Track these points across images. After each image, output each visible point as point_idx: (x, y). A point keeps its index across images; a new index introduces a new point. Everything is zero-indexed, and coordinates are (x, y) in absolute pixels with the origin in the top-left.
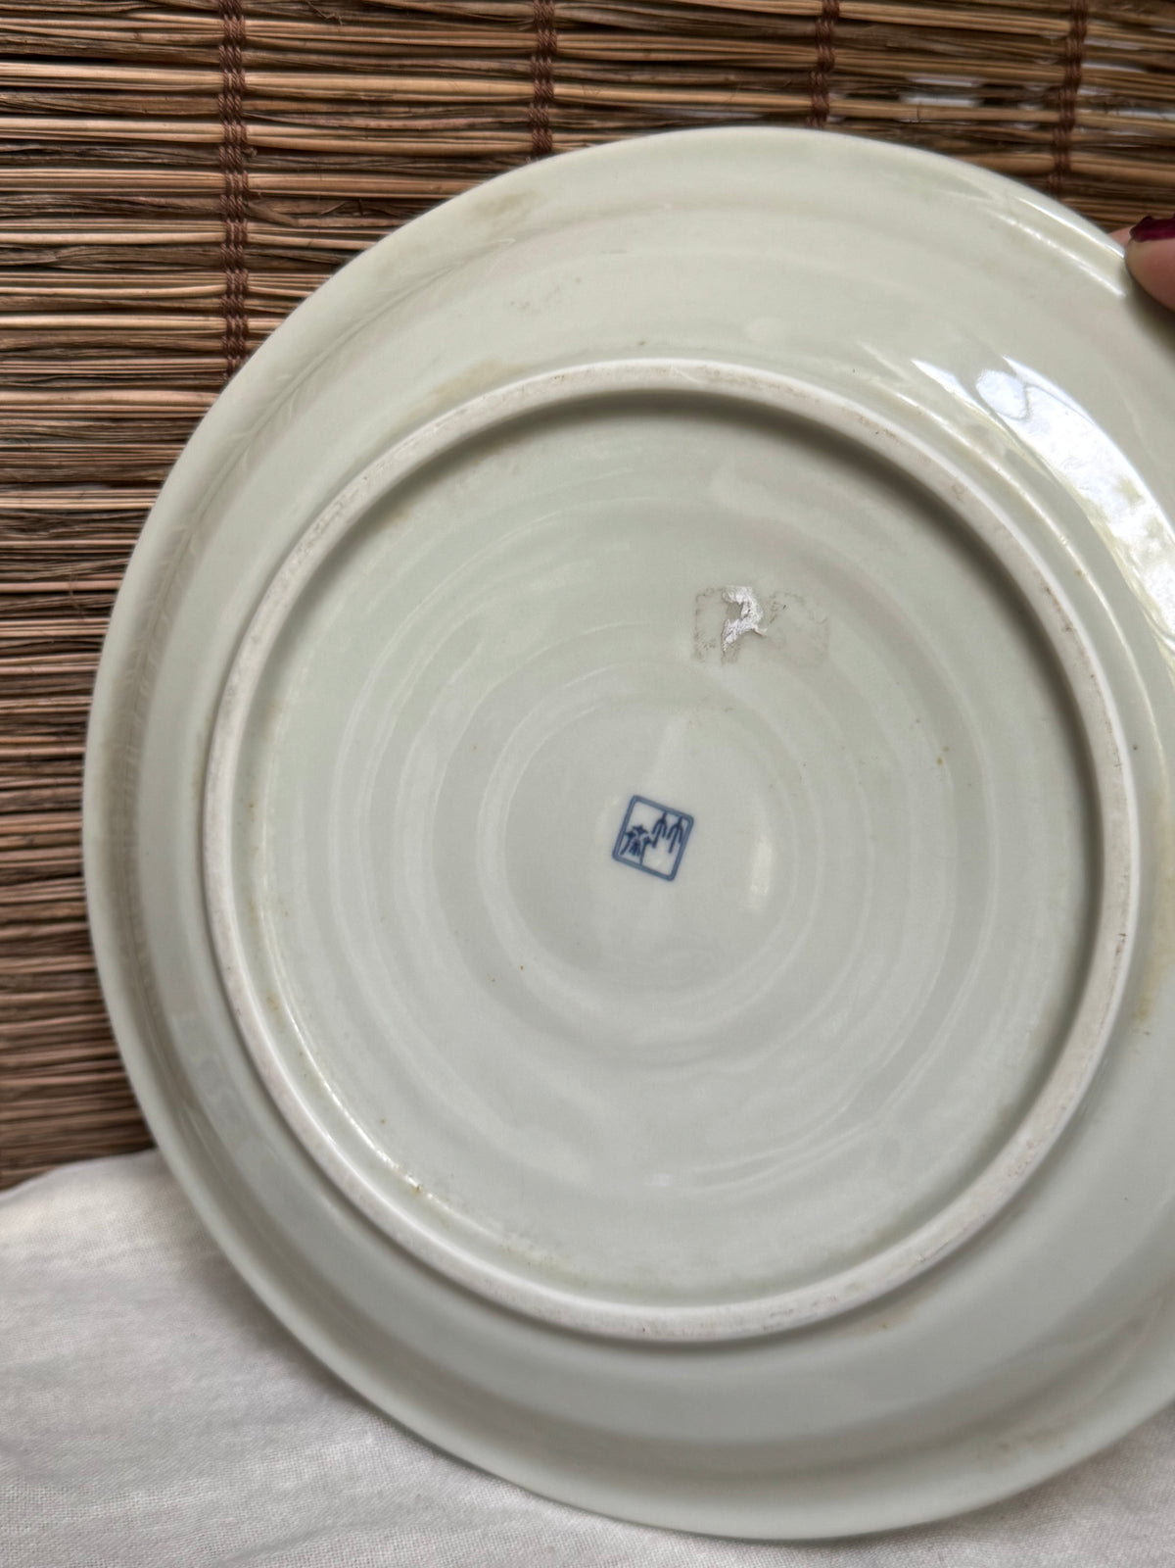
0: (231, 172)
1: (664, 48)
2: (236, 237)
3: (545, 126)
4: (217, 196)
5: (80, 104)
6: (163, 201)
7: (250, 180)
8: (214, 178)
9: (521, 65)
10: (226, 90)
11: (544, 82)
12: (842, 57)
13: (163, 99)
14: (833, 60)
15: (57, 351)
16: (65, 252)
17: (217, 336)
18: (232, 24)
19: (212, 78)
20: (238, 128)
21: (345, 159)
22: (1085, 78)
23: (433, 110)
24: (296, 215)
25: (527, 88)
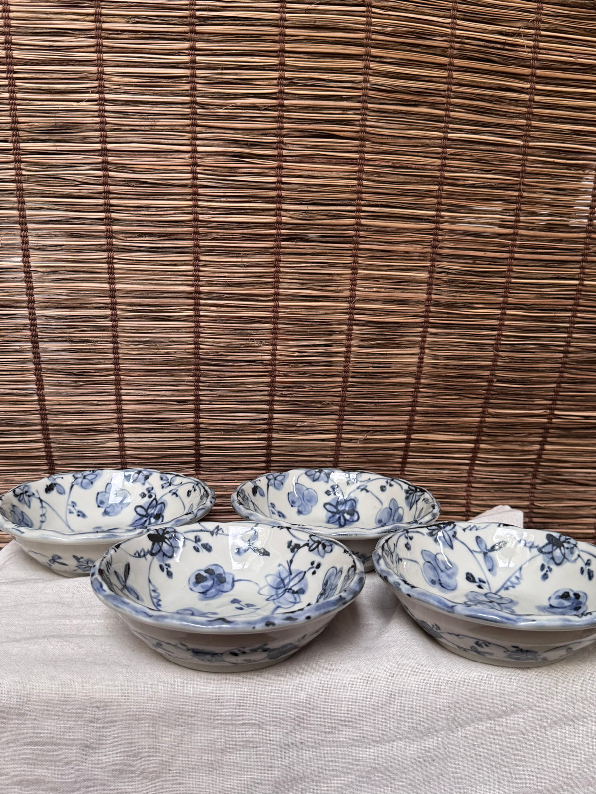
0: (108, 226)
1: (230, 192)
2: (110, 243)
3: (197, 213)
4: (104, 232)
5: (66, 209)
6: (89, 233)
7: (113, 228)
8: (103, 228)
9: (188, 197)
10: (105, 205)
11: (195, 201)
12: (284, 193)
14: (281, 194)
15: (62, 273)
16: (63, 247)
17: (106, 269)
18: (106, 187)
19: (101, 202)
20: (109, 215)
21: (139, 223)
23: (163, 209)
24: (126, 238)
25: (190, 203)
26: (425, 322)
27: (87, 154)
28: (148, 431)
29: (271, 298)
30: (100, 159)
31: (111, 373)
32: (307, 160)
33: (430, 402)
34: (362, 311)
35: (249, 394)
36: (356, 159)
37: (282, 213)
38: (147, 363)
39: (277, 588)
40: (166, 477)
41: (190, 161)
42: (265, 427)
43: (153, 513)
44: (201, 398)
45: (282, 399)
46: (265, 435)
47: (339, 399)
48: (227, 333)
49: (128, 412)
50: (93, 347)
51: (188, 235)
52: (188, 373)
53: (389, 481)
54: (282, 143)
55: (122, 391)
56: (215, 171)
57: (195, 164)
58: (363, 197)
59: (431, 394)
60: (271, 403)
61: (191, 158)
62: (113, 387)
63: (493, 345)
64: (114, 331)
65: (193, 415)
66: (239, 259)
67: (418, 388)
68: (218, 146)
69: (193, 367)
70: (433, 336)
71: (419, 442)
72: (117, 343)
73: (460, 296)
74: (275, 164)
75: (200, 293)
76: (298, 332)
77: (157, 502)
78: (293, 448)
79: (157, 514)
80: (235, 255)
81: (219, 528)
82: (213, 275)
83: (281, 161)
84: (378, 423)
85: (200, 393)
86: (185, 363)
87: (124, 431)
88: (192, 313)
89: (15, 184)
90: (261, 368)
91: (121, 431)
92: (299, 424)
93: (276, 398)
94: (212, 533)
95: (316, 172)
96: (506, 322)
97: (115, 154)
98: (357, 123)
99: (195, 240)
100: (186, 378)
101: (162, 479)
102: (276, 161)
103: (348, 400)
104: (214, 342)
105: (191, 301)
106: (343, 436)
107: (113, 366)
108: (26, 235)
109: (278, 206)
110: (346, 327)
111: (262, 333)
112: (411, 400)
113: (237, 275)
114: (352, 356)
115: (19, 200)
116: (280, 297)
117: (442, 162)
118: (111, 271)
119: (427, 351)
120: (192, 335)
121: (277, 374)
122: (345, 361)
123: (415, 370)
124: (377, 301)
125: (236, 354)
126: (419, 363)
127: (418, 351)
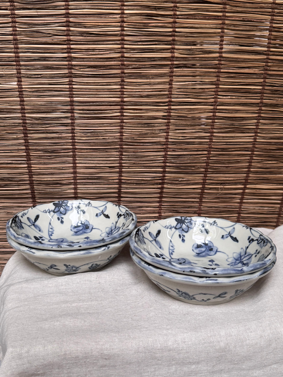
0: (69, 62)
1: (143, 38)
2: (70, 72)
3: (123, 52)
4: (67, 66)
5: (44, 51)
6: (58, 67)
7: (72, 63)
8: (66, 63)
9: (118, 42)
10: (68, 48)
11: (122, 45)
12: (176, 38)
13: (57, 50)
14: (175, 39)
15: (42, 91)
16: (42, 75)
17: (68, 88)
18: (68, 37)
19: (65, 46)
20: (70, 54)
21: (88, 59)
22: (224, 40)
23: (103, 50)
24: (80, 68)
25: (120, 46)
26: (258, 116)
27: (57, 16)
28: (91, 184)
29: (167, 104)
30: (65, 19)
31: (70, 151)
32: (191, 17)
33: (259, 165)
34: (221, 111)
35: (151, 162)
36: (221, 16)
37: (175, 51)
38: (92, 144)
41: (120, 20)
42: (160, 181)
44: (123, 165)
45: (171, 165)
46: (160, 186)
47: (205, 164)
48: (140, 126)
49: (80, 173)
50: (60, 136)
51: (118, 66)
52: (116, 151)
54: (176, 7)
55: (77, 161)
56: (135, 25)
57: (123, 22)
59: (260, 161)
60: (164, 167)
61: (120, 17)
62: (72, 159)
64: (73, 126)
65: (118, 175)
66: (148, 81)
67: (252, 157)
68: (137, 10)
69: (118, 147)
70: (263, 125)
71: (251, 190)
72: (74, 133)
74: (171, 20)
75: (124, 102)
76: (182, 124)
78: (176, 194)
80: (146, 78)
82: (132, 91)
83: (175, 18)
84: (227, 179)
85: (123, 162)
86: (114, 144)
87: (77, 184)
88: (119, 114)
89: (12, 37)
90: (159, 147)
91: (75, 184)
92: (181, 179)
93: (168, 164)
95: (196, 25)
97: (74, 16)
99: (122, 69)
100: (115, 153)
102: (172, 18)
103: (210, 165)
104: (132, 132)
105: (119, 107)
106: (206, 186)
107: (71, 146)
108: (20, 68)
109: (173, 46)
110: (211, 121)
111: (160, 126)
112: (248, 164)
113: (146, 90)
114: (214, 138)
115: (15, 47)
116: (172, 104)
117: (272, 18)
118: (71, 90)
119: (259, 135)
120: (119, 127)
121: (169, 150)
122: (210, 142)
123: (251, 146)
124: (230, 104)
125: (145, 138)
126: (254, 141)
127: (253, 134)
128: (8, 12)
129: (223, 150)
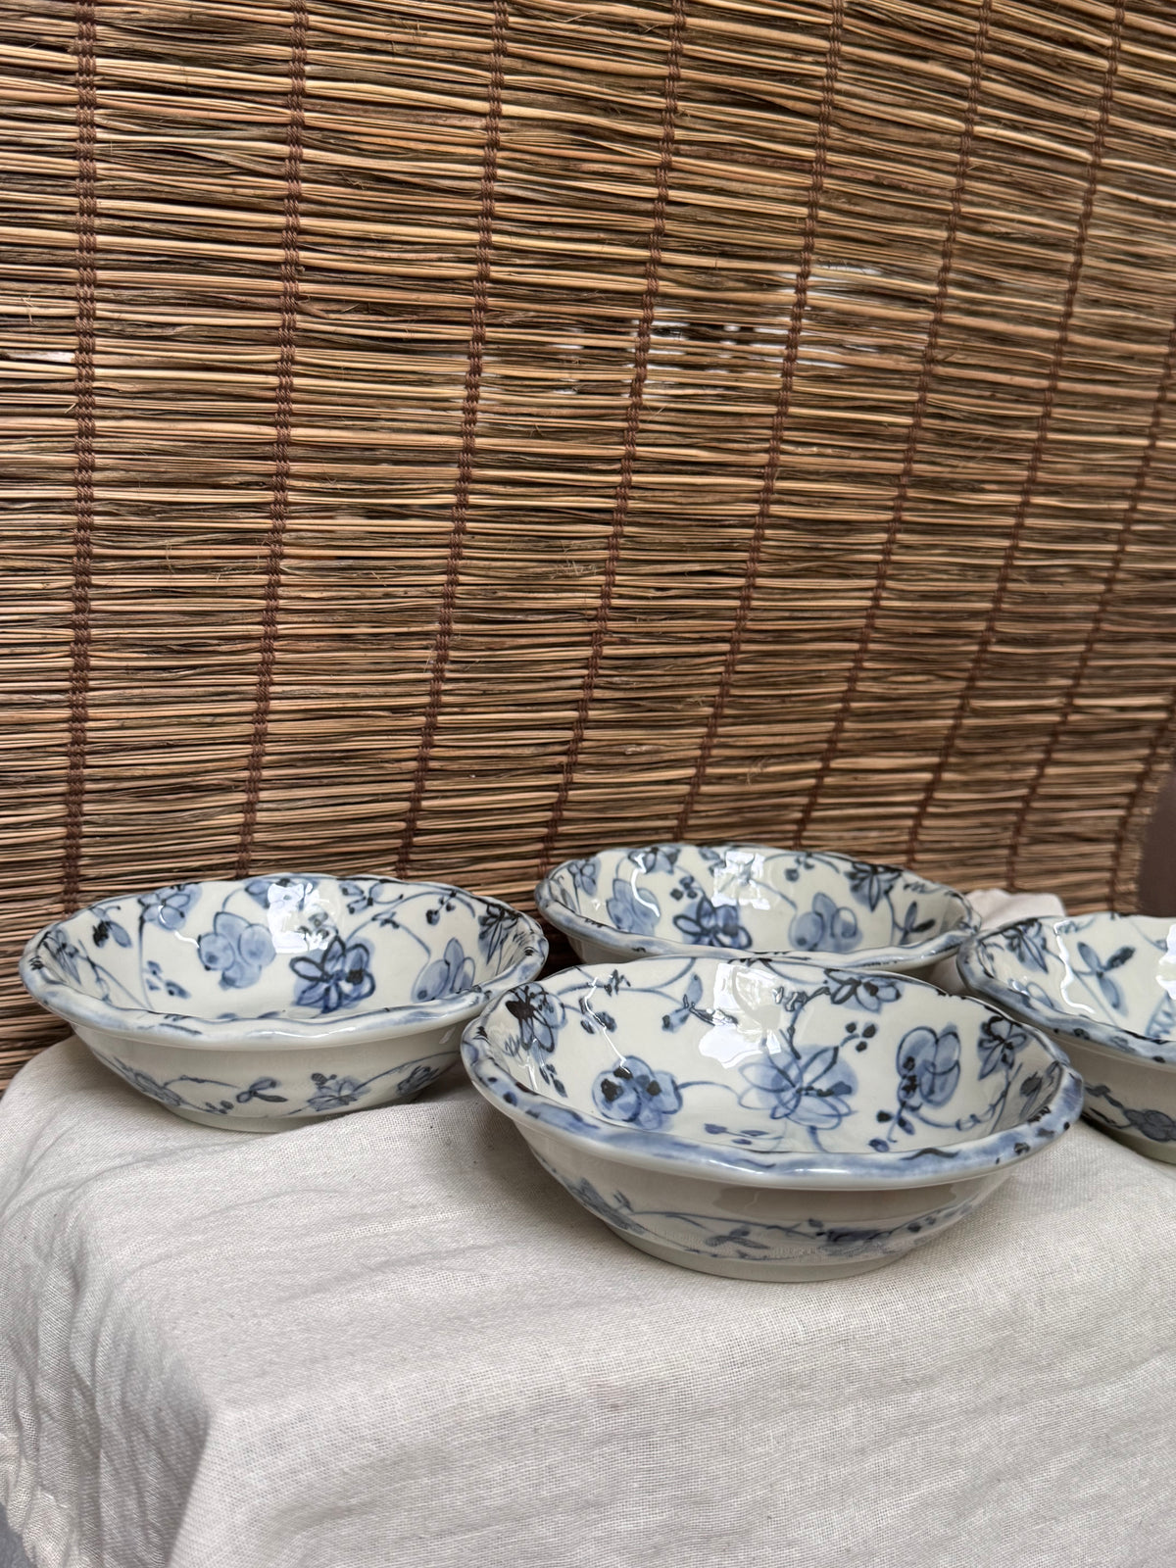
0: (288, 281)
1: (561, 215)
2: (289, 323)
3: (487, 262)
4: (278, 296)
5: (196, 233)
6: (244, 298)
7: (300, 287)
8: (277, 285)
9: (472, 222)
10: (288, 228)
11: (486, 233)
12: (670, 226)
13: (247, 232)
14: (664, 227)
15: (169, 395)
16: (179, 329)
17: (273, 389)
18: (293, 186)
19: (279, 220)
20: (294, 254)
21: (361, 276)
23: (417, 248)
24: (328, 311)
25: (475, 237)
26: (893, 521)
27: (257, 99)
28: (316, 782)
29: (617, 466)
30: (286, 114)
31: (254, 644)
32: (721, 155)
33: (877, 689)
34: (787, 497)
35: (544, 685)
36: (811, 162)
37: (661, 271)
38: (340, 619)
39: (778, 1091)
40: (356, 887)
41: (486, 136)
42: (564, 759)
43: (342, 971)
44: (445, 699)
45: (608, 694)
46: (559, 779)
47: (715, 691)
48: (522, 545)
49: (277, 739)
50: (223, 583)
51: (464, 313)
53: (802, 859)
54: (675, 110)
55: (273, 689)
56: (533, 164)
57: (494, 145)
58: (816, 245)
59: (881, 674)
60: (584, 705)
61: (486, 129)
62: (255, 679)
63: (998, 568)
64: (275, 543)
65: (418, 740)
66: (563, 374)
67: (862, 660)
68: (546, 106)
69: (436, 627)
70: (903, 551)
71: (841, 775)
72: (279, 572)
73: (964, 467)
74: (656, 157)
75: (475, 452)
76: (661, 543)
77: (343, 944)
78: (609, 804)
79: (351, 972)
80: (558, 364)
81: (620, 975)
83: (668, 151)
84: (777, 740)
85: (445, 687)
86: (424, 619)
87: (261, 786)
88: (451, 499)
89: (76, 162)
90: (578, 626)
91: (253, 786)
92: (631, 749)
93: (598, 694)
94: (608, 989)
95: (734, 184)
96: (1029, 522)
97: (323, 106)
98: (819, 83)
99: (477, 324)
100: (422, 653)
101: (345, 892)
102: (659, 150)
103: (734, 692)
104: (489, 568)
105: (454, 471)
106: (709, 770)
107: (260, 627)
108: (92, 295)
109: (655, 253)
110: (751, 532)
111: (589, 546)
112: (844, 687)
113: (554, 411)
114: (755, 596)
115: (82, 204)
116: (635, 465)
117: (958, 184)
118: (283, 395)
119: (890, 584)
120: (446, 552)
121: (607, 638)
122: (741, 608)
123: (862, 622)
124: (817, 473)
125: (531, 595)
126: (871, 607)
127: (873, 583)
128: (69, 60)
129: (780, 636)
